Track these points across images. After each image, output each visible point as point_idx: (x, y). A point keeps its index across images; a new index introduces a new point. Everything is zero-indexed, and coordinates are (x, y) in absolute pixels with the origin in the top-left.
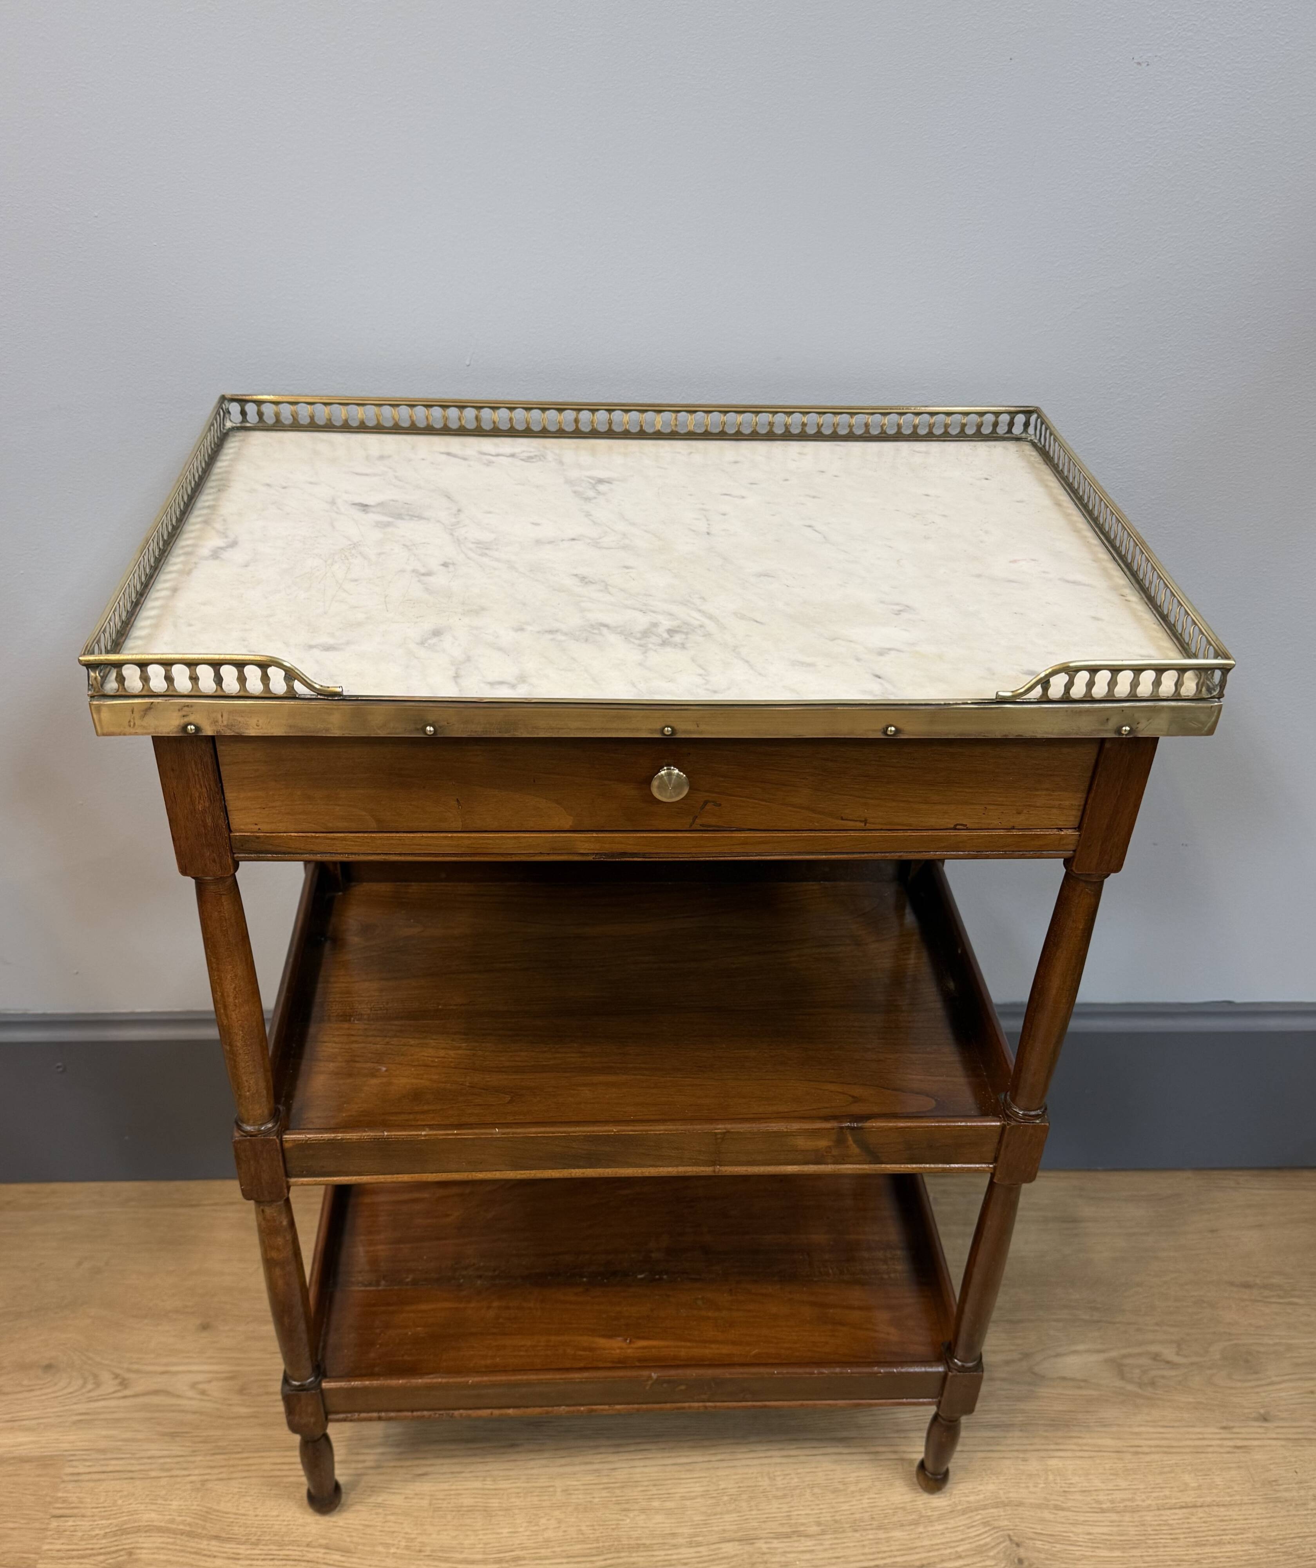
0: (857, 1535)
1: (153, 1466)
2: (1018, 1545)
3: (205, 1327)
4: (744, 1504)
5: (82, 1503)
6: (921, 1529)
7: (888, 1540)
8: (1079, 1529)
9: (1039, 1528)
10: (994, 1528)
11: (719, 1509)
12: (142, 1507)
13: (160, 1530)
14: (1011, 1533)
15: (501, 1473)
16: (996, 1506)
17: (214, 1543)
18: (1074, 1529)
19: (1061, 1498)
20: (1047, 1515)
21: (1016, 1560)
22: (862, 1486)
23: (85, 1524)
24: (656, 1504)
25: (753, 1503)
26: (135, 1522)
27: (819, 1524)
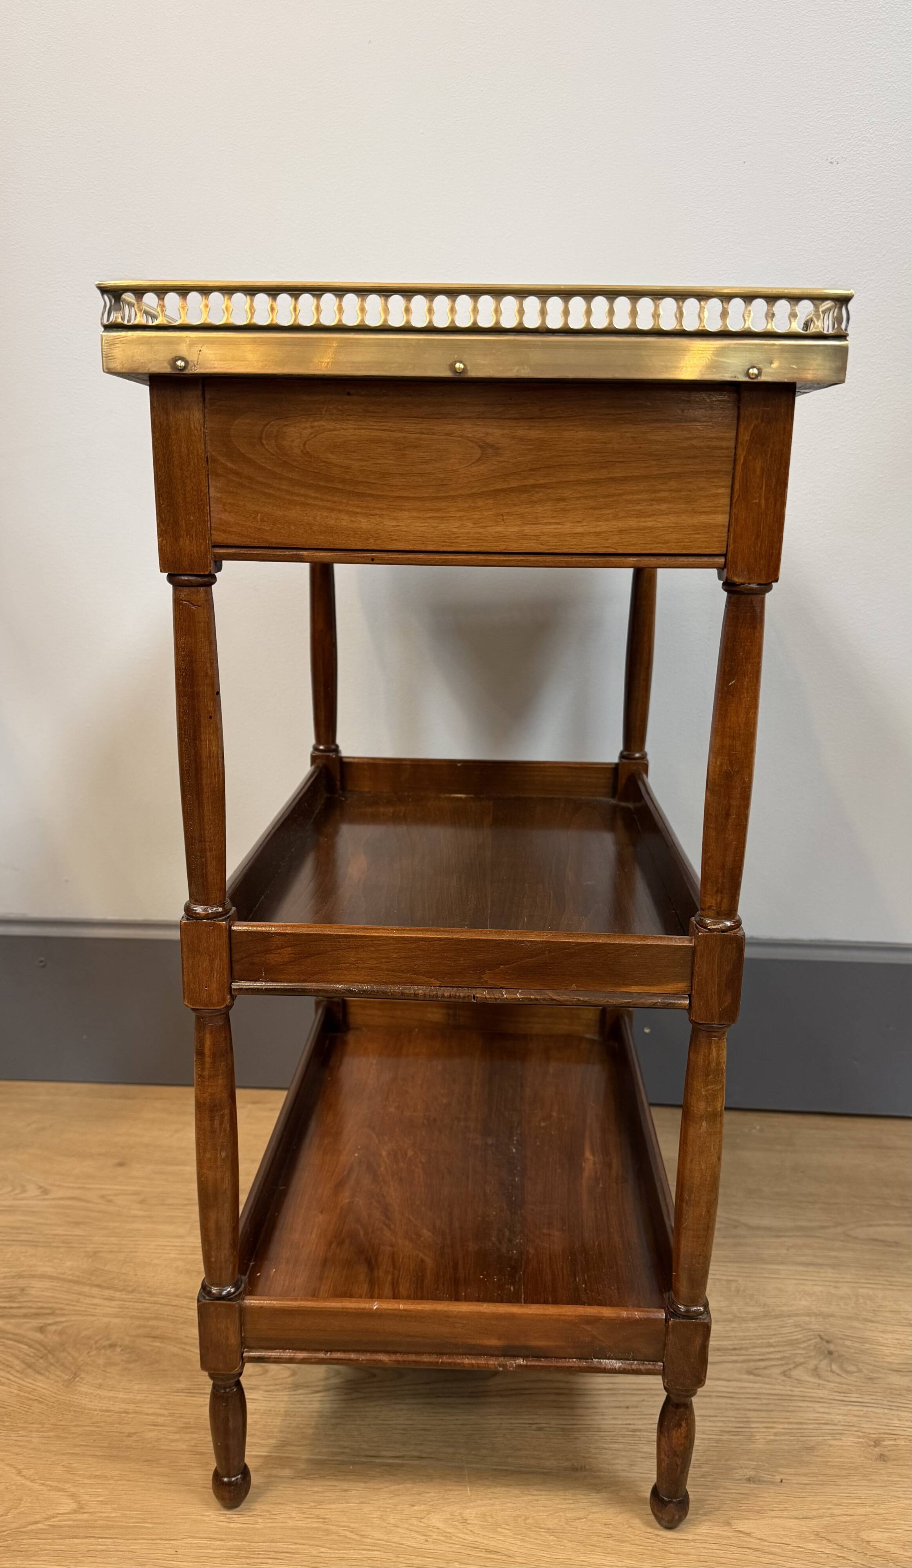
2: (828, 1342)
3: (121, 1164)
9: (848, 1332)
10: (806, 1329)
14: (821, 1334)
16: (809, 1315)
18: (883, 1335)
19: (871, 1314)
20: (856, 1324)
21: (826, 1352)
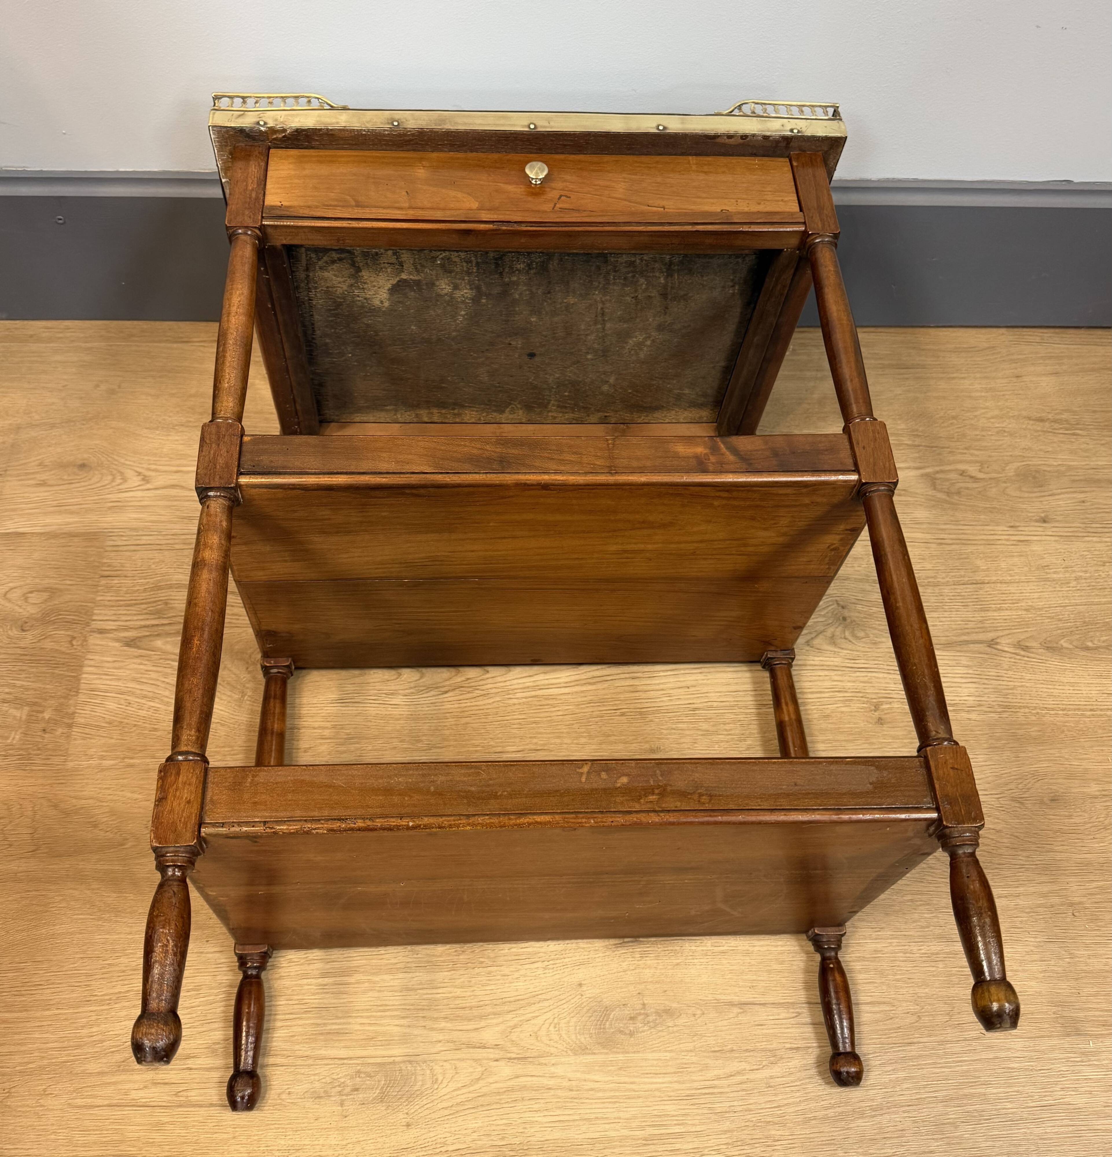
1: (177, 541)
2: (843, 607)
5: (123, 567)
9: (860, 596)
12: (172, 571)
14: (838, 599)
20: (867, 587)
21: (841, 618)
23: (128, 582)
26: (167, 581)
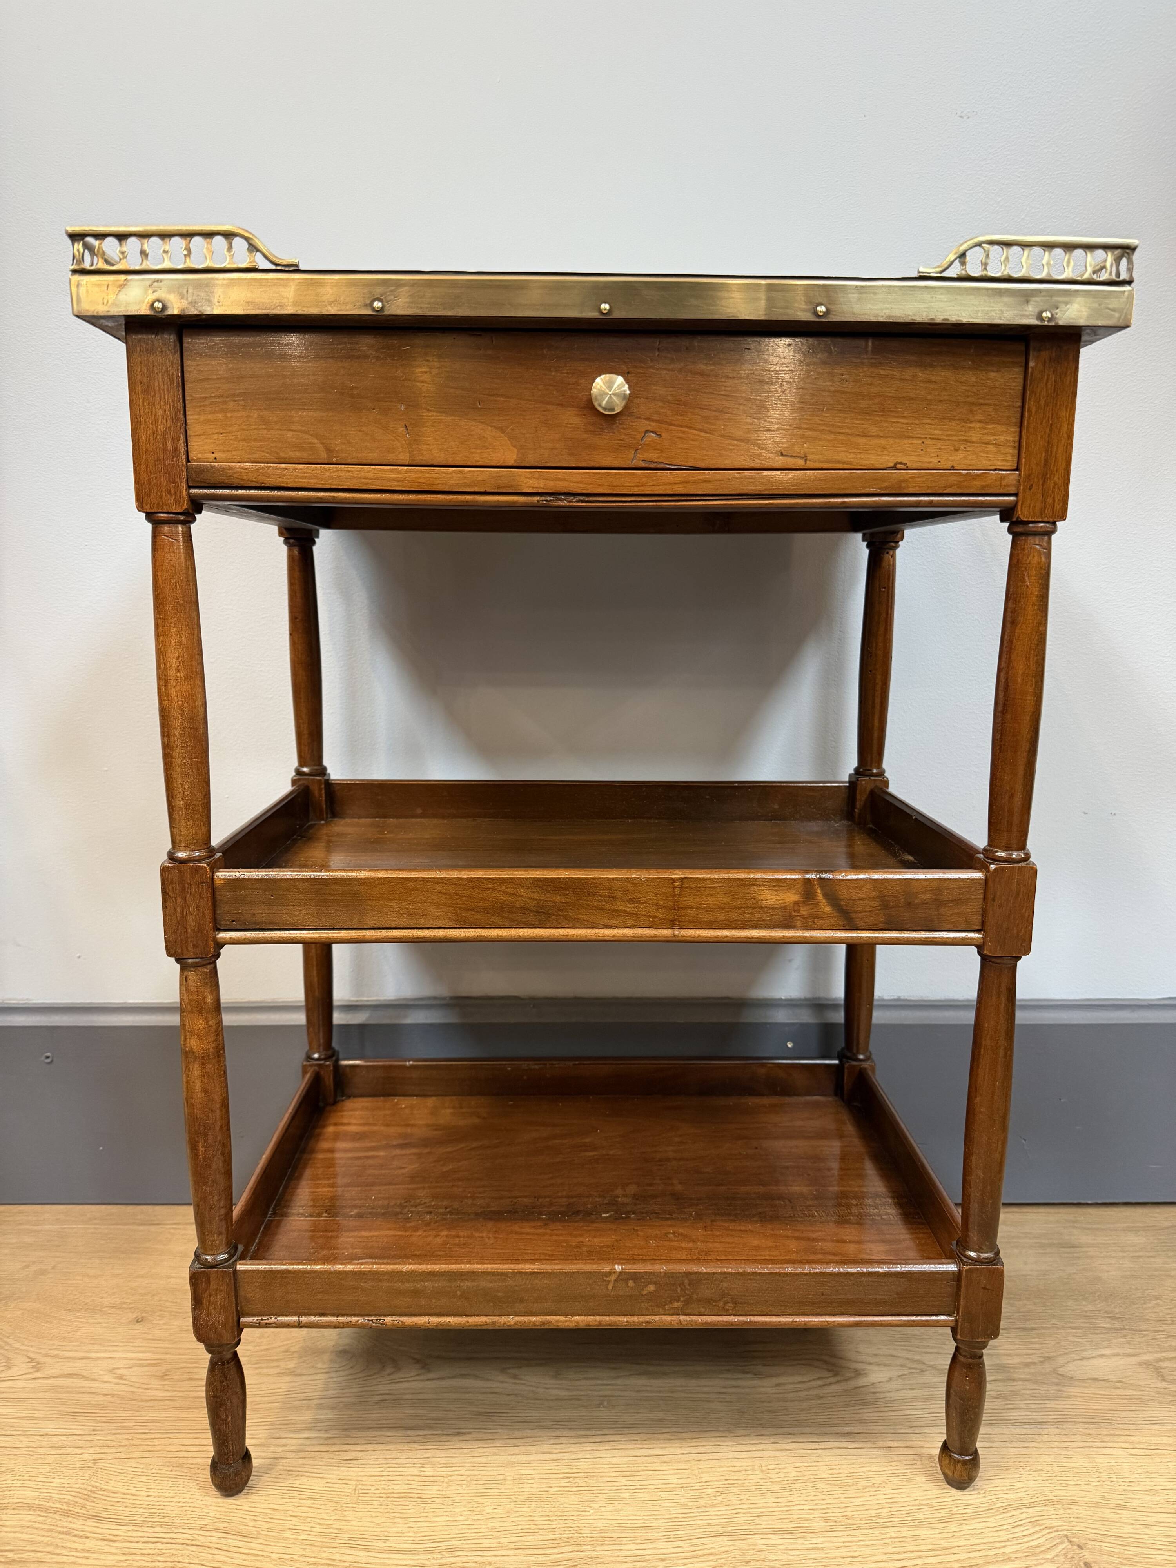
0: (876, 1532)
2: (1080, 1547)
3: (139, 1321)
4: (733, 1498)
6: (953, 1528)
7: (915, 1538)
8: (1153, 1531)
9: (1102, 1529)
10: (1046, 1528)
11: (702, 1502)
12: (18, 1484)
13: (31, 1507)
14: (1068, 1533)
15: (443, 1460)
16: (1043, 1504)
17: (90, 1522)
18: (1146, 1531)
20: (1108, 1514)
22: (877, 1480)
24: (626, 1495)
25: (743, 1496)
27: (826, 1520)
